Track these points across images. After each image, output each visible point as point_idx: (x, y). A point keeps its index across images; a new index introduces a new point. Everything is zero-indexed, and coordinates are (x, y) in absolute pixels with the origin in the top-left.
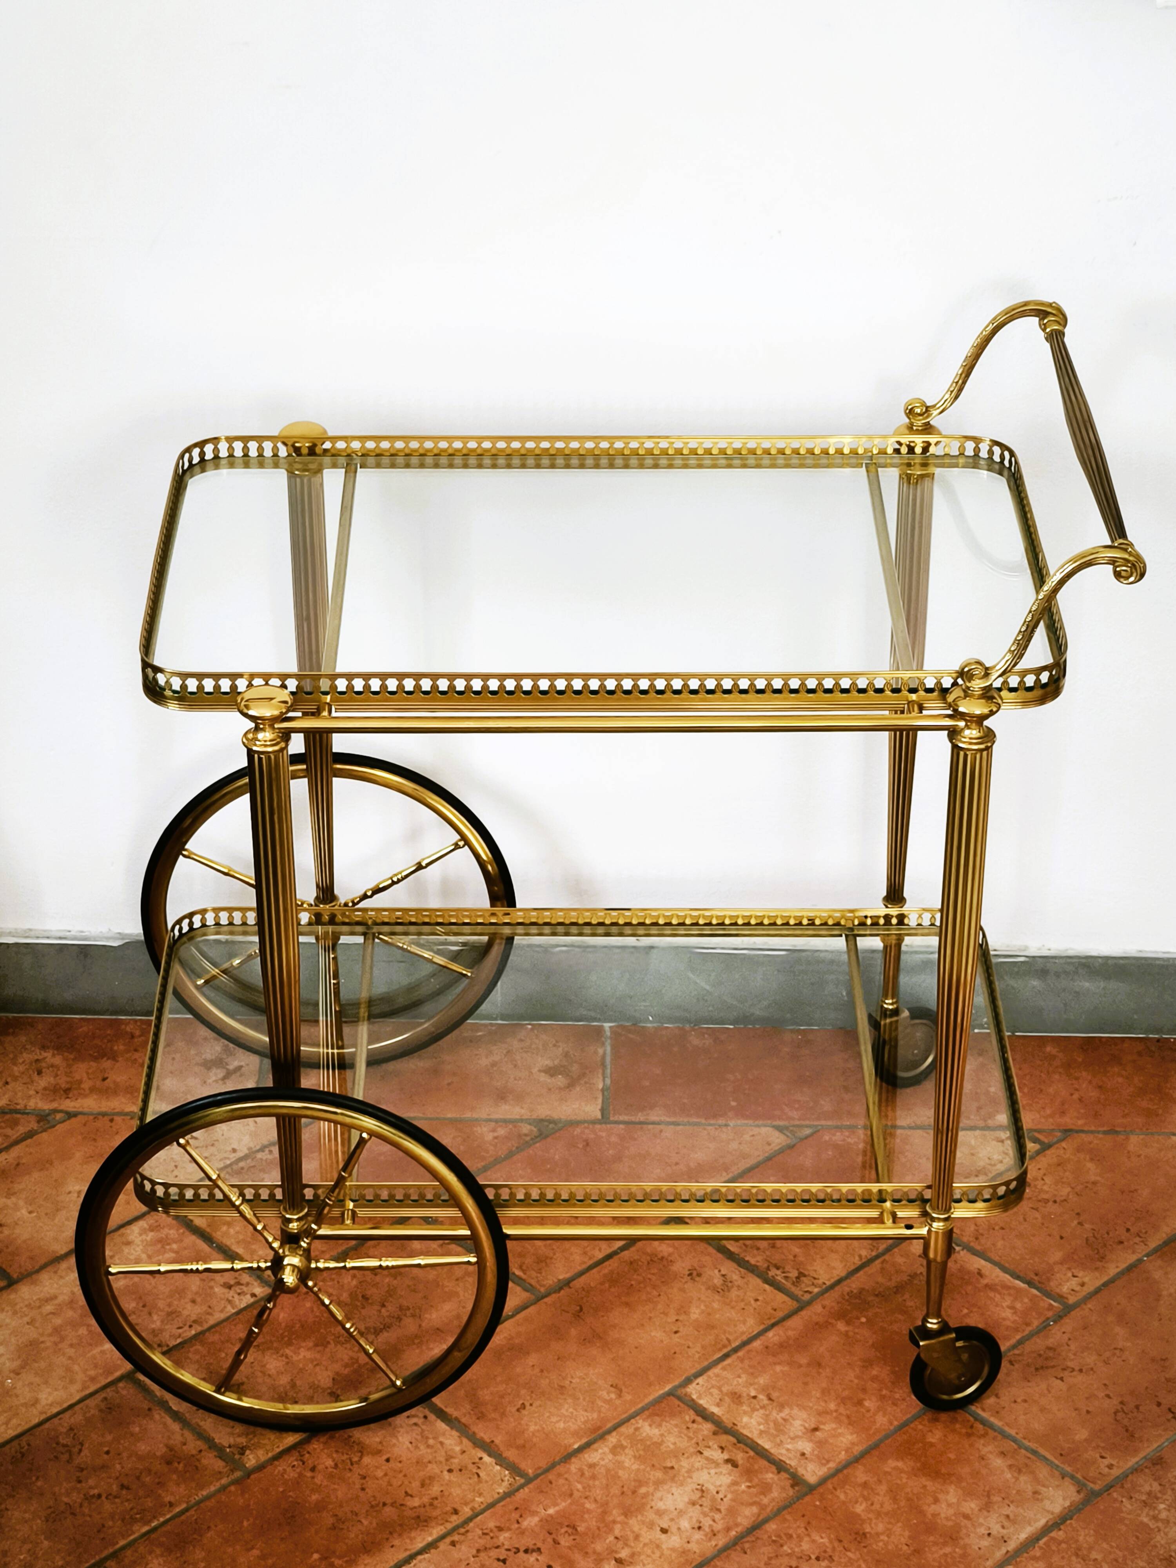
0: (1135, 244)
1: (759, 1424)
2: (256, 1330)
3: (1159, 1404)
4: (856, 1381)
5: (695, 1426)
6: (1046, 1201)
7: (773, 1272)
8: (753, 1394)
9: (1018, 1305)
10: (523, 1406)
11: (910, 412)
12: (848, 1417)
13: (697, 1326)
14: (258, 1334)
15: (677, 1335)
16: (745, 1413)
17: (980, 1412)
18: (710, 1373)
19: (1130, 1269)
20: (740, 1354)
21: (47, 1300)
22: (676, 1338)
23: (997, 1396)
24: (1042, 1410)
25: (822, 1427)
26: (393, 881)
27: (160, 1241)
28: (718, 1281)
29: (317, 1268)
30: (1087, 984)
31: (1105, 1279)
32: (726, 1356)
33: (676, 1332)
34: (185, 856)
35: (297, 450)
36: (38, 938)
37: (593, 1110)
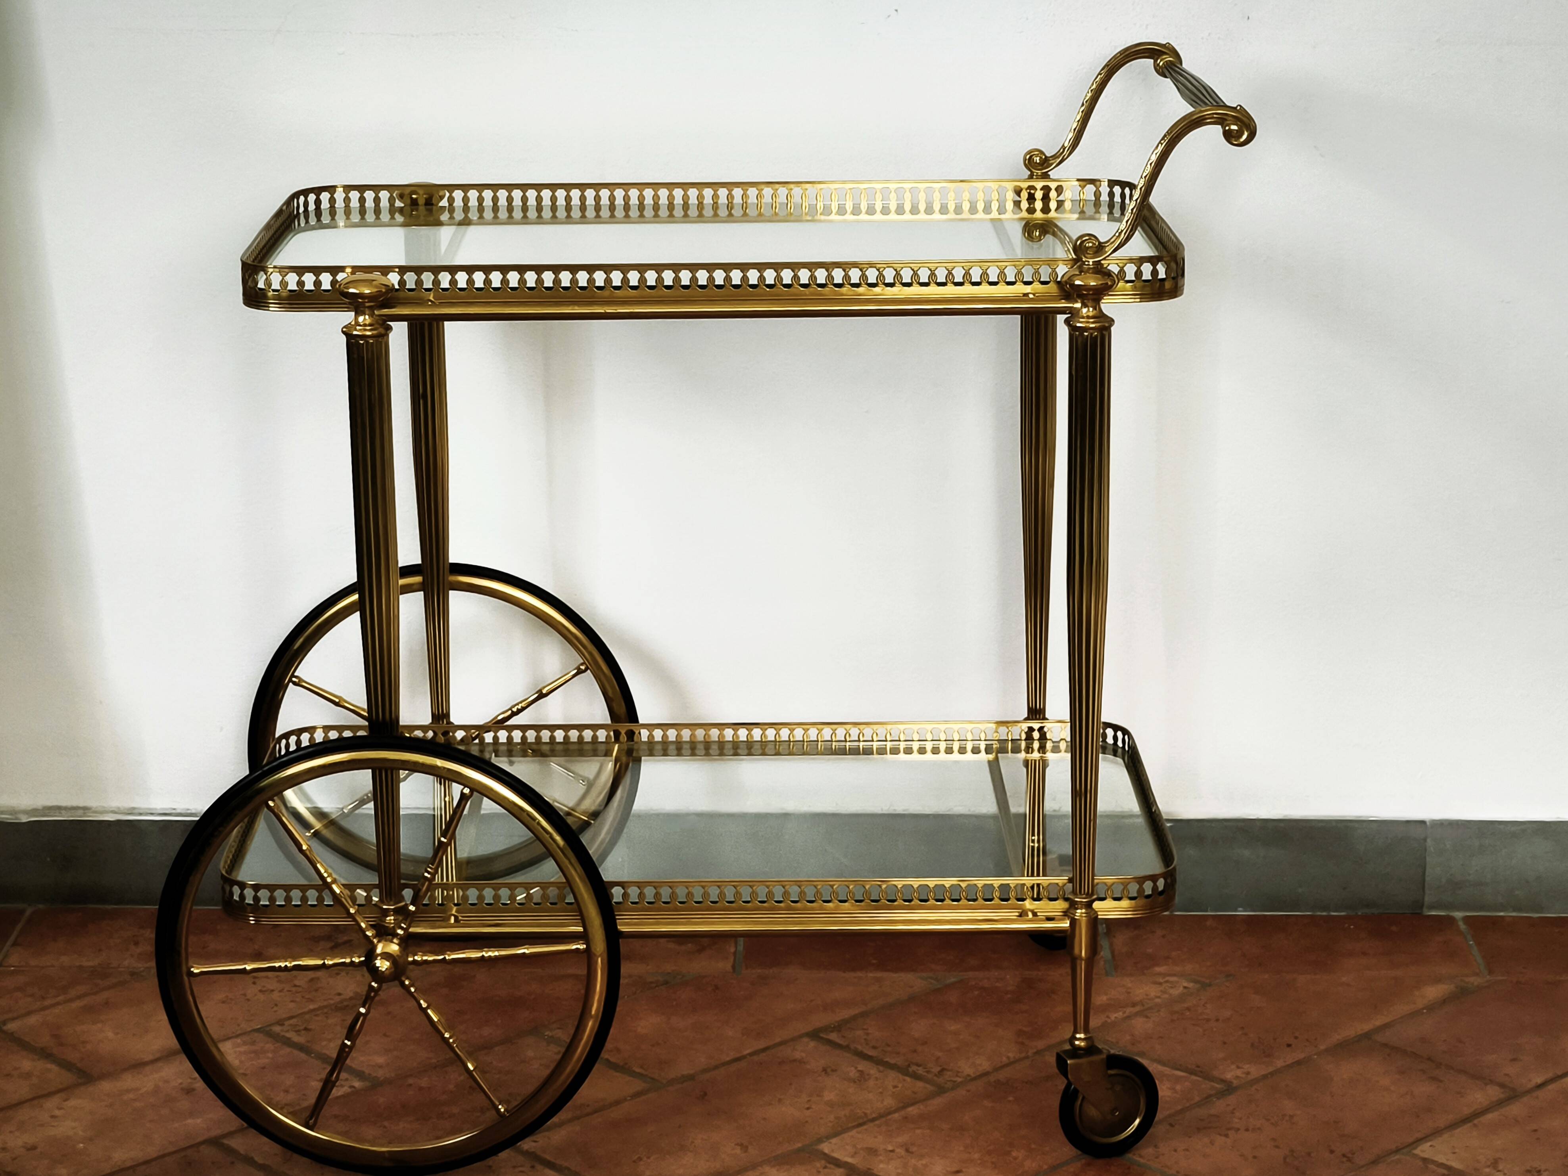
0: (1248, 18)
1: (896, 1168)
2: (349, 1043)
3: (1332, 1152)
4: (1002, 1139)
5: (826, 1170)
6: (1208, 1020)
7: (914, 1068)
8: (890, 1148)
9: (1178, 1087)
10: (640, 1159)
11: (1029, 163)
12: (993, 1163)
13: (831, 1104)
14: (351, 1048)
15: (810, 1111)
16: (881, 1162)
17: (1137, 1158)
18: (845, 1135)
19: (1299, 1063)
20: (877, 1122)
21: (128, 1091)
22: (808, 1113)
23: (1156, 1146)
24: (1205, 1156)
25: (964, 1170)
26: (512, 711)
27: (255, 1052)
28: (853, 1073)
29: (414, 961)
30: (1247, 853)
31: (1271, 1069)
32: (860, 1125)
33: (808, 1109)
34: (295, 683)
35: (414, 203)
36: (141, 814)
37: (727, 965)
